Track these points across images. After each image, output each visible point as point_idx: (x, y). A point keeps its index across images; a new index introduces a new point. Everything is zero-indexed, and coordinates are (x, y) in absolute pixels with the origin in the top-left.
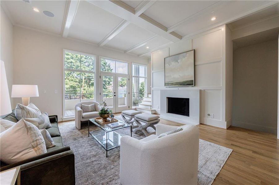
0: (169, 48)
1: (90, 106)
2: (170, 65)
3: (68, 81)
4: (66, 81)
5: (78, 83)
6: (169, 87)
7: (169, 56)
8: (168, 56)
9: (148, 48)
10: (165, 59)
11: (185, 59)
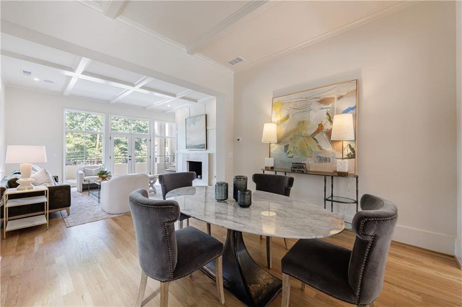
1: (94, 170)
2: (189, 127)
3: (71, 137)
4: (67, 136)
5: (89, 141)
6: (189, 150)
7: (190, 117)
9: (169, 106)
10: (186, 119)
11: (200, 122)
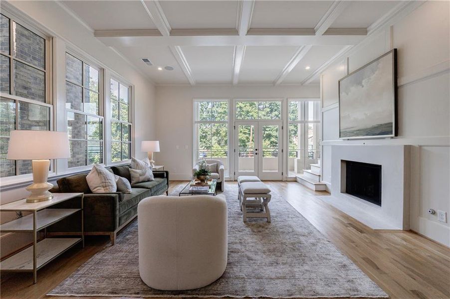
0: (348, 58)
2: (347, 94)
6: (348, 139)
8: (347, 74)
9: (308, 68)
10: (339, 82)
11: (374, 75)
